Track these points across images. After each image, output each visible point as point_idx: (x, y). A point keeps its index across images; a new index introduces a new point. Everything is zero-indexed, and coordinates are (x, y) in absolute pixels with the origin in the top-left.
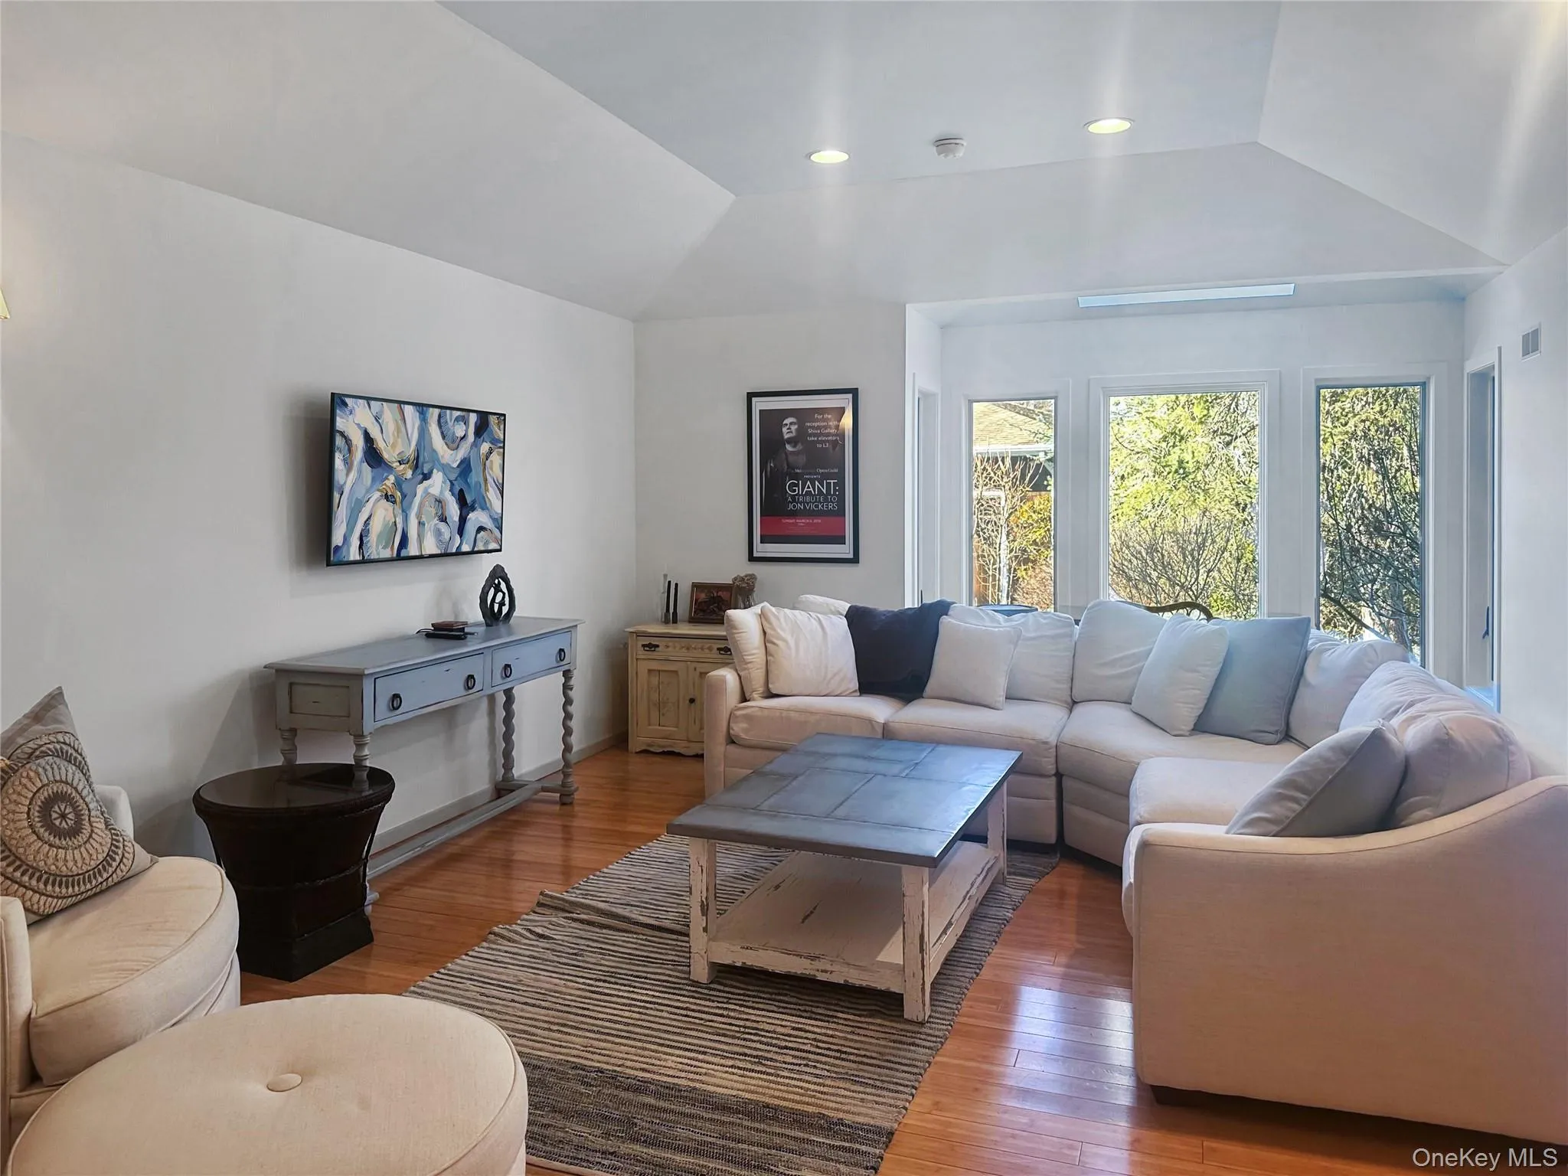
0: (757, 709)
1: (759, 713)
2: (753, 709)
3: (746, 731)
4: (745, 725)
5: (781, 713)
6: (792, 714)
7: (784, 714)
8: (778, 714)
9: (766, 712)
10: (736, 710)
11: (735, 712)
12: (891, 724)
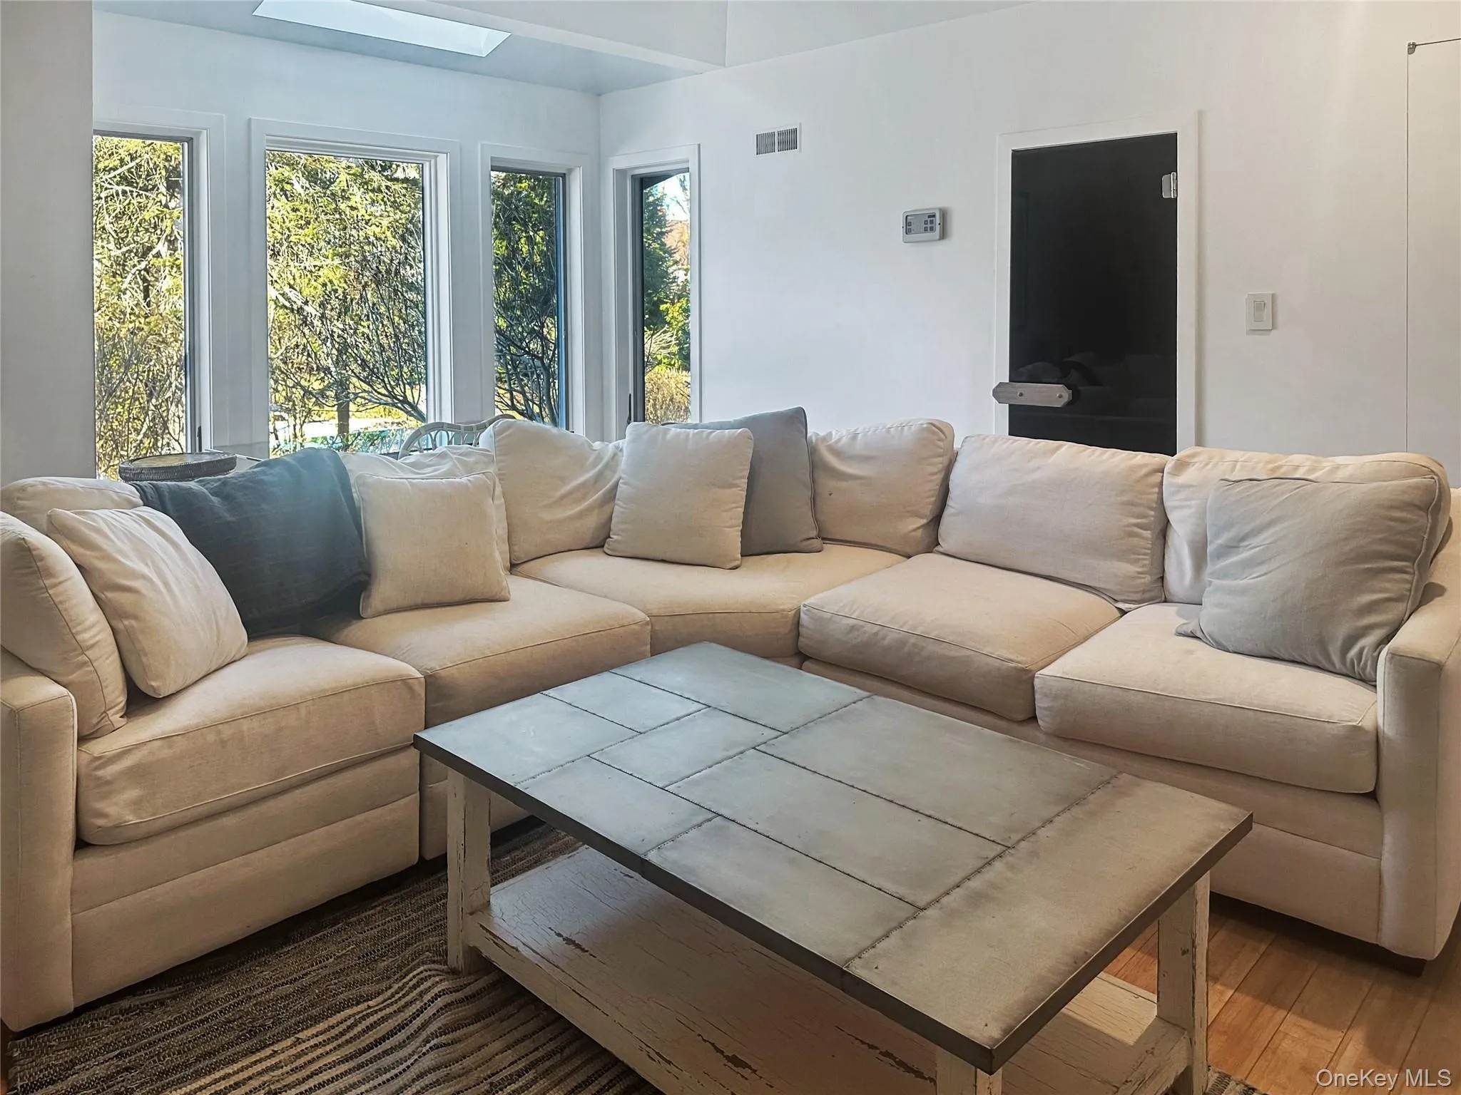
0: (158, 743)
1: (166, 753)
2: (145, 751)
3: (137, 804)
4: (133, 793)
5: (219, 733)
6: (245, 725)
7: (227, 732)
8: (211, 737)
9: (181, 744)
10: (97, 768)
11: (100, 773)
12: (443, 673)
